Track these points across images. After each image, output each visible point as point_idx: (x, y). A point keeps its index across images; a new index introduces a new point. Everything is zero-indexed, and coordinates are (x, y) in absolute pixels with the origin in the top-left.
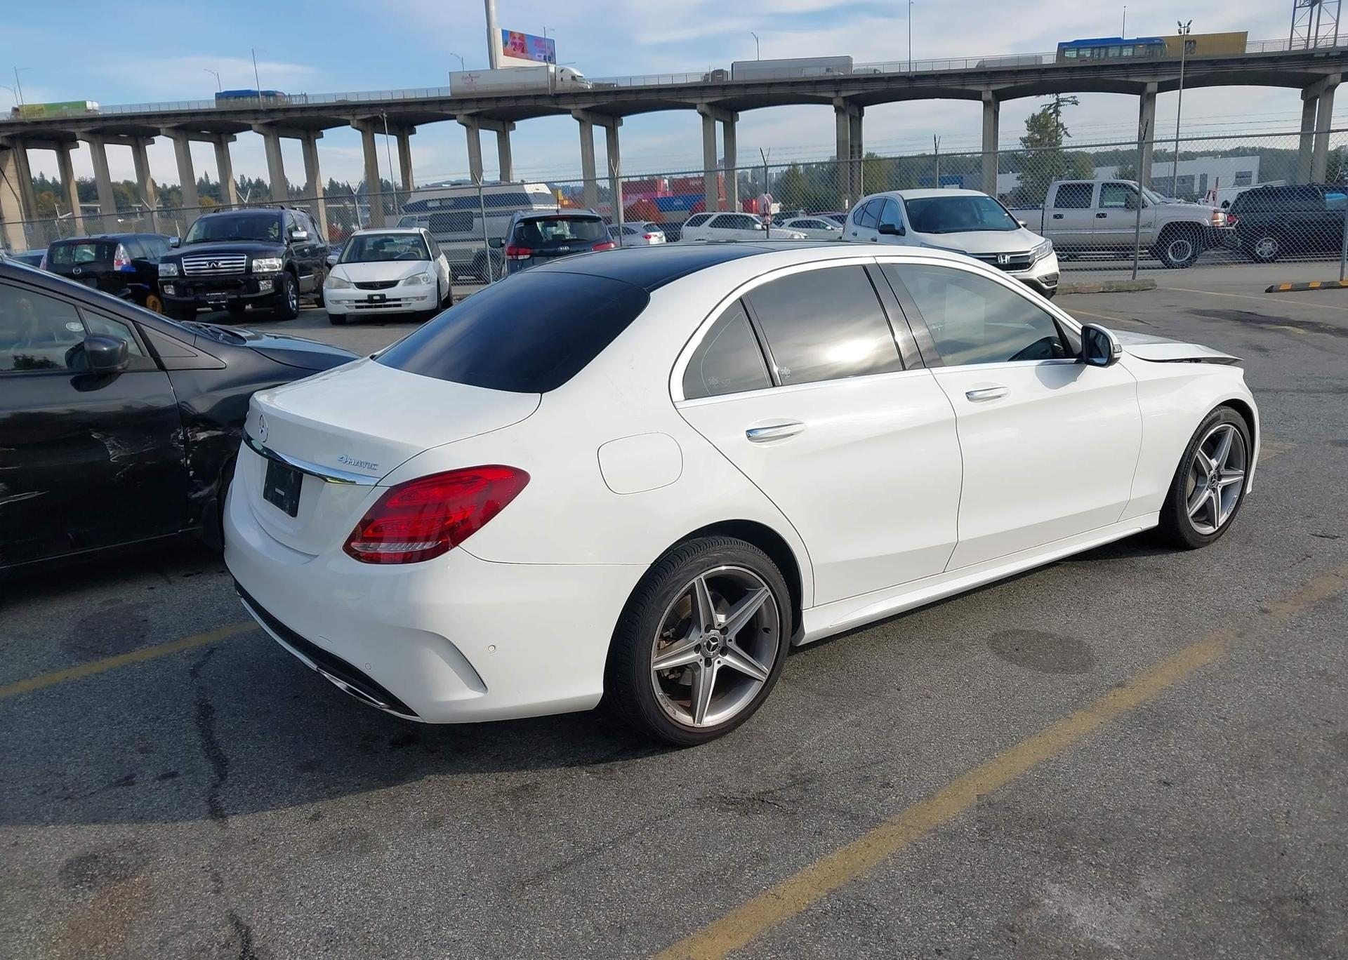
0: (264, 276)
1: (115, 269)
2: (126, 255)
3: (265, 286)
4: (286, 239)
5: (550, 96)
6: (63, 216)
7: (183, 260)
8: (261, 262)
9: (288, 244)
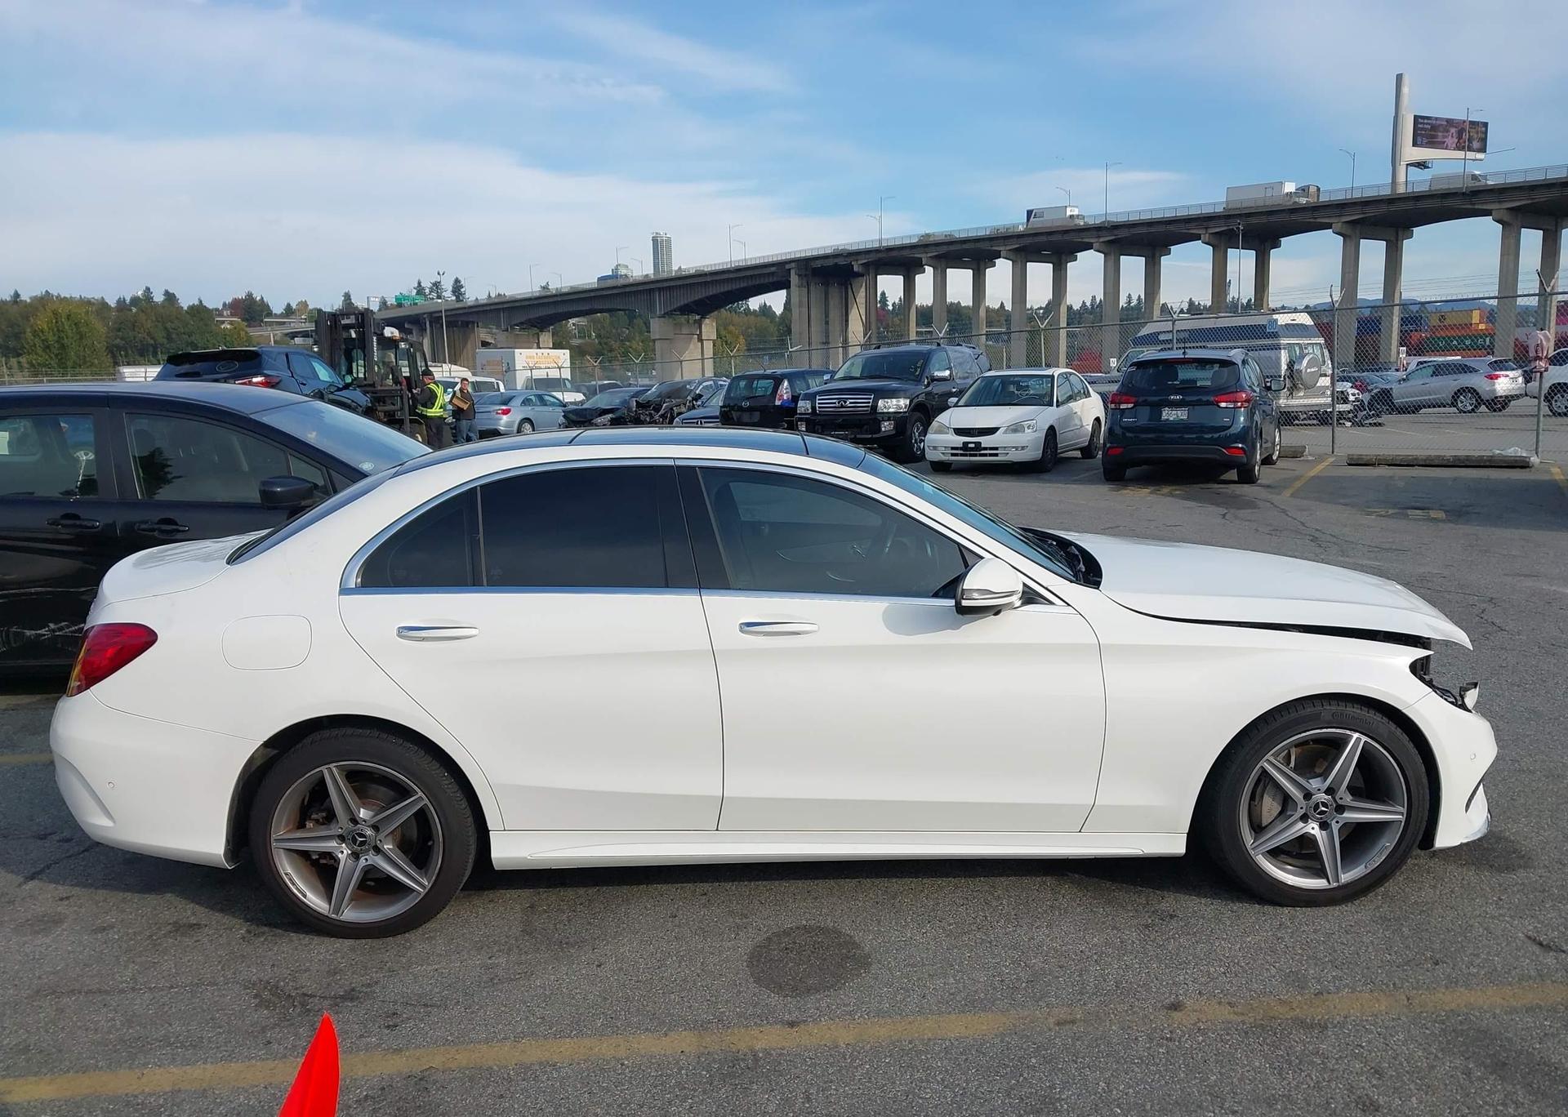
0: (889, 416)
1: (776, 404)
2: (789, 390)
3: (887, 427)
4: (927, 378)
5: (1463, 194)
6: (794, 349)
7: (818, 397)
8: (887, 402)
9: (929, 384)
